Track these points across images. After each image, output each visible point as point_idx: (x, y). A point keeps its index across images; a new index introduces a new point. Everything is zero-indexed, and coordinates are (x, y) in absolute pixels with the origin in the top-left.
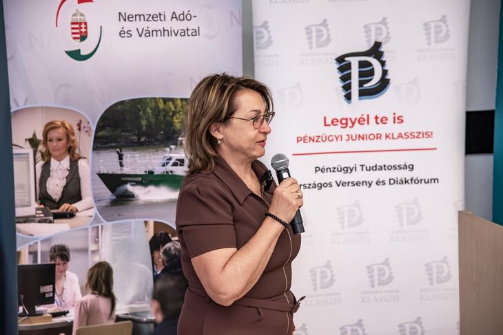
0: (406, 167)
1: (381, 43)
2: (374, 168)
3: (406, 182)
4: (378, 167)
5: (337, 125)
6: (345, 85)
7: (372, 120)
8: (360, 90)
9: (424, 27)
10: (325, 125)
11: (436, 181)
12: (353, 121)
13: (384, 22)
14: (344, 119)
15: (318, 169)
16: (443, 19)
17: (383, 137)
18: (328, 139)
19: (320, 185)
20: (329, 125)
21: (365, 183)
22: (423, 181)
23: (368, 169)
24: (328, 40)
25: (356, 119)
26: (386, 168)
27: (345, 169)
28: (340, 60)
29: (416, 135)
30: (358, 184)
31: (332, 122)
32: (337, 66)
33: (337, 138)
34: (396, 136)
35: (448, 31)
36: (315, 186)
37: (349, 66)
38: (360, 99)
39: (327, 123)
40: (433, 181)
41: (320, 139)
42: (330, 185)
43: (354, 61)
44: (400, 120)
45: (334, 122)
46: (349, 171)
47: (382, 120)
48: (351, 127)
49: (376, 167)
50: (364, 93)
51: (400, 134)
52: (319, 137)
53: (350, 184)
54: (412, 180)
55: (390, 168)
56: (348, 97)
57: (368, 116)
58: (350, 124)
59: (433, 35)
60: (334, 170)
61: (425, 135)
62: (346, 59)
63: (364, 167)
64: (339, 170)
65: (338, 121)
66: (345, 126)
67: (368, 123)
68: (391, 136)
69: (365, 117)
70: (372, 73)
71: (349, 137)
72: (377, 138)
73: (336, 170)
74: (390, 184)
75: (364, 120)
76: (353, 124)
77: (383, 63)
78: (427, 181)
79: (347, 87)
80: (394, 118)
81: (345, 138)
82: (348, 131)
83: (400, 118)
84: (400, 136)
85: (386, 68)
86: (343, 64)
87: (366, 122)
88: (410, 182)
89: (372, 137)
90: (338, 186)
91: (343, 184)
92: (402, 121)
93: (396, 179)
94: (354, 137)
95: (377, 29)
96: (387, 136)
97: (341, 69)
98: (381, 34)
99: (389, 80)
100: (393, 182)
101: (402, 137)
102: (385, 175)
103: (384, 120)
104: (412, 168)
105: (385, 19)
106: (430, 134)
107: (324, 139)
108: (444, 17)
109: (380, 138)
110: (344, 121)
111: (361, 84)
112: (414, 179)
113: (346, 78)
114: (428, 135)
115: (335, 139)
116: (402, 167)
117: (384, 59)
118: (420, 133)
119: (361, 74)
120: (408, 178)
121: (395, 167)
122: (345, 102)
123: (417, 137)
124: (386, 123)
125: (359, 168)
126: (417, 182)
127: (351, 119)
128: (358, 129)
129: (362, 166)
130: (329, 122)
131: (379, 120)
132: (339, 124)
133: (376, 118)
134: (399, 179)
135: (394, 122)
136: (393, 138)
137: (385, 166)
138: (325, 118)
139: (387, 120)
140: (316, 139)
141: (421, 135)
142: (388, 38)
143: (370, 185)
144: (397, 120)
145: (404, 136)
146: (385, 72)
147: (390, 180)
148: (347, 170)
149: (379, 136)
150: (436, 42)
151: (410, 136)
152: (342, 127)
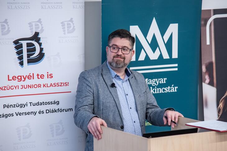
0: (55, 103)
1: (39, 33)
2: (37, 104)
3: (55, 111)
4: (39, 104)
5: (16, 80)
6: (19, 57)
7: (36, 77)
8: (28, 59)
9: (61, 25)
10: (9, 80)
11: (71, 110)
12: (25, 77)
13: (40, 21)
14: (19, 76)
15: (5, 106)
16: (71, 20)
17: (42, 86)
18: (10, 88)
19: (6, 115)
20: (11, 80)
21: (32, 113)
22: (64, 110)
23: (34, 104)
24: (9, 31)
25: (26, 76)
26: (44, 104)
27: (21, 105)
28: (16, 42)
29: (60, 84)
30: (28, 113)
31: (13, 78)
32: (14, 46)
33: (16, 88)
34: (49, 85)
35: (74, 27)
36: (3, 116)
37: (21, 46)
38: (28, 65)
39: (10, 79)
40: (70, 110)
41: (6, 88)
42: (12, 115)
43: (24, 43)
44: (50, 76)
45: (14, 78)
46: (23, 106)
47: (41, 77)
48: (23, 81)
49: (38, 103)
50: (30, 61)
51: (51, 84)
52: (5, 87)
53: (24, 114)
54: (58, 110)
55: (46, 103)
56: (21, 64)
57: (33, 74)
58: (23, 79)
59: (66, 29)
60: (14, 106)
61: (65, 85)
62: (19, 42)
63: (32, 104)
64: (17, 106)
65: (16, 78)
66: (20, 80)
67: (33, 79)
68: (46, 85)
69: (32, 75)
70: (34, 50)
71: (23, 87)
72: (39, 86)
73: (16, 106)
74: (46, 113)
75: (31, 77)
76: (25, 79)
77: (40, 44)
78: (66, 110)
79: (21, 58)
80: (48, 75)
81: (20, 87)
82: (22, 83)
83: (51, 75)
84: (51, 85)
85: (42, 47)
86: (18, 44)
87: (32, 78)
88: (57, 111)
89: (36, 86)
90: (17, 115)
91: (20, 114)
92: (52, 77)
93: (50, 110)
94: (25, 87)
95: (36, 25)
96: (44, 86)
97: (17, 48)
98: (38, 28)
99: (44, 53)
100: (48, 111)
101: (52, 86)
102: (43, 108)
103: (42, 77)
104: (58, 103)
105: (40, 19)
106: (67, 84)
107: (8, 88)
108: (72, 19)
109: (40, 86)
110: (19, 78)
111: (29, 56)
112: (59, 109)
113: (20, 53)
114: (66, 84)
115: (14, 88)
116: (53, 103)
117: (41, 42)
118: (62, 83)
119: (28, 51)
120: (56, 109)
121: (49, 103)
122: (19, 66)
123: (60, 86)
124: (43, 78)
125: (29, 104)
126: (61, 111)
127: (23, 76)
128: (28, 82)
129: (31, 103)
130: (11, 78)
131: (39, 77)
132: (17, 79)
133: (38, 75)
134: (51, 110)
135: (48, 78)
136: (47, 87)
137: (43, 103)
138: (8, 76)
139: (44, 76)
140: (3, 88)
141: (62, 85)
142: (42, 30)
143: (35, 114)
144: (49, 77)
145: (53, 85)
146: (41, 50)
147: (46, 110)
148: (22, 106)
149: (40, 85)
150: (68, 33)
151: (57, 85)
152: (18, 81)
